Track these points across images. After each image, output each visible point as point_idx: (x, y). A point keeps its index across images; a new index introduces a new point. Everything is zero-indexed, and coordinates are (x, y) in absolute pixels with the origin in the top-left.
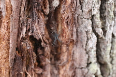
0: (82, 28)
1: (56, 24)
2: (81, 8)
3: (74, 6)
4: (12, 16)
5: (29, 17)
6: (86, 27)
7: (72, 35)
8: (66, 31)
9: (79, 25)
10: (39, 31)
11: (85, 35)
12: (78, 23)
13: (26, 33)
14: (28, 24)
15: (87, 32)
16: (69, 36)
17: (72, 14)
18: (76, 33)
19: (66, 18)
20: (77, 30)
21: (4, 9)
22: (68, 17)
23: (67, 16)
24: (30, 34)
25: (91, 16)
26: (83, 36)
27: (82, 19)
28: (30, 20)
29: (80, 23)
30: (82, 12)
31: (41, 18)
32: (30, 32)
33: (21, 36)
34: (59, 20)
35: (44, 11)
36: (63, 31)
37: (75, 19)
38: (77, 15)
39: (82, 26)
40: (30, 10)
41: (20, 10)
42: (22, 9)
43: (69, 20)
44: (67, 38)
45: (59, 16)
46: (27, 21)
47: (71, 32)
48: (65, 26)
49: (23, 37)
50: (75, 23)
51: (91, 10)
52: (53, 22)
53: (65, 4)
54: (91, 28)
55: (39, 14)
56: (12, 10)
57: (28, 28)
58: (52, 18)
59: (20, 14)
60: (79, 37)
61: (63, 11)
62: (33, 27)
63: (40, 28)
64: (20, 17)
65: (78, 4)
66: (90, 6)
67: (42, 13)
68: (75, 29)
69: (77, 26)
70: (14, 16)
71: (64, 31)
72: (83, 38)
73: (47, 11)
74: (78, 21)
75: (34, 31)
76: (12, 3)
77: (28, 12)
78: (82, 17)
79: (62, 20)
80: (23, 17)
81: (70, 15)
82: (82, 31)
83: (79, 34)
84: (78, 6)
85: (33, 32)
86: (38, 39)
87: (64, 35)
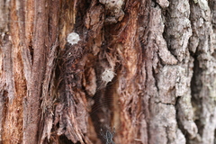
0: (157, 121)
1: (110, 112)
2: (156, 84)
3: (143, 79)
4: (26, 99)
5: (58, 101)
6: (165, 119)
7: (139, 134)
8: (127, 126)
9: (152, 115)
10: (76, 127)
11: (164, 133)
12: (150, 111)
13: (52, 130)
14: (57, 115)
15: (167, 129)
16: (132, 135)
17: (140, 95)
18: (146, 131)
19: (127, 102)
20: (148, 124)
21: (11, 87)
22: (131, 101)
23: (130, 99)
24: (59, 133)
25: (174, 99)
26: (159, 135)
27: (157, 103)
28: (60, 106)
29: (154, 111)
30: (158, 90)
31: (81, 102)
32: (61, 129)
33: (44, 137)
34: (115, 105)
35: (87, 88)
36: (122, 125)
37: (144, 105)
38: (148, 97)
39: (158, 117)
40: (59, 88)
41: (41, 87)
42: (45, 87)
43: (134, 106)
44: (129, 138)
45: (115, 99)
46: (54, 108)
47: (137, 129)
48: (127, 117)
49: (46, 138)
50: (144, 112)
51: (174, 87)
52: (104, 110)
53: (125, 76)
54: (174, 122)
55: (78, 95)
56: (26, 89)
57: (56, 122)
59: (41, 96)
60: (153, 137)
61: (123, 89)
62: (66, 119)
63: (78, 122)
64: (41, 101)
65: (151, 76)
66: (172, 81)
67: (83, 94)
68: (144, 123)
69: (148, 117)
70: (30, 99)
71: (124, 126)
72: (160, 140)
73: (93, 89)
74: (149, 107)
75: (68, 127)
76: (26, 76)
77: (57, 92)
78: (157, 101)
79: (121, 105)
80: (46, 102)
81: (135, 96)
82: (157, 126)
83: (152, 132)
84: (149, 80)
85: (65, 129)
86: (75, 142)
87: (125, 133)
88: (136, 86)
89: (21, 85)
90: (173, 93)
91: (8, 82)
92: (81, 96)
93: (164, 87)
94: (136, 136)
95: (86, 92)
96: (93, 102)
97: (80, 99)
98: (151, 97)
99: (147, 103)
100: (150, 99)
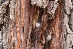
88: (59, 41)
89: (20, 41)
90: (71, 43)
91: (15, 39)
92: (40, 44)
93: (68, 42)
95: (42, 43)
96: (44, 47)
98: (64, 45)
99: (62, 47)
100: (63, 46)
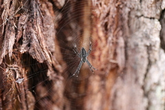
0: (138, 39)
1: (79, 28)
5: (21, 12)
6: (147, 37)
7: (115, 54)
8: (101, 44)
9: (131, 32)
10: (43, 42)
11: (145, 54)
12: (129, 27)
13: (14, 47)
14: (20, 28)
15: (149, 48)
16: (107, 55)
17: (118, 7)
18: (123, 50)
20: (126, 43)
22: (108, 14)
23: (106, 11)
24: (23, 50)
25: (159, 12)
26: (139, 56)
27: (138, 17)
28: (25, 17)
29: (134, 26)
31: (48, 14)
32: (24, 45)
33: (4, 54)
36: (94, 45)
37: (122, 19)
38: (127, 10)
39: (139, 34)
43: (111, 20)
44: (103, 59)
46: (17, 20)
47: (113, 48)
48: (101, 34)
49: (7, 56)
50: (122, 28)
52: (73, 25)
54: (158, 39)
55: (44, 5)
57: (19, 36)
58: (69, 16)
60: (130, 58)
62: (31, 33)
63: (46, 37)
67: (50, 4)
68: (121, 41)
69: (127, 34)
71: (96, 45)
72: (140, 62)
74: (129, 22)
78: (139, 14)
79: (93, 19)
80: (8, 11)
81: (113, 8)
82: (137, 45)
83: (130, 53)
85: (29, 45)
86: (41, 62)
87: (97, 54)
94: (111, 56)
97: (46, 10)
